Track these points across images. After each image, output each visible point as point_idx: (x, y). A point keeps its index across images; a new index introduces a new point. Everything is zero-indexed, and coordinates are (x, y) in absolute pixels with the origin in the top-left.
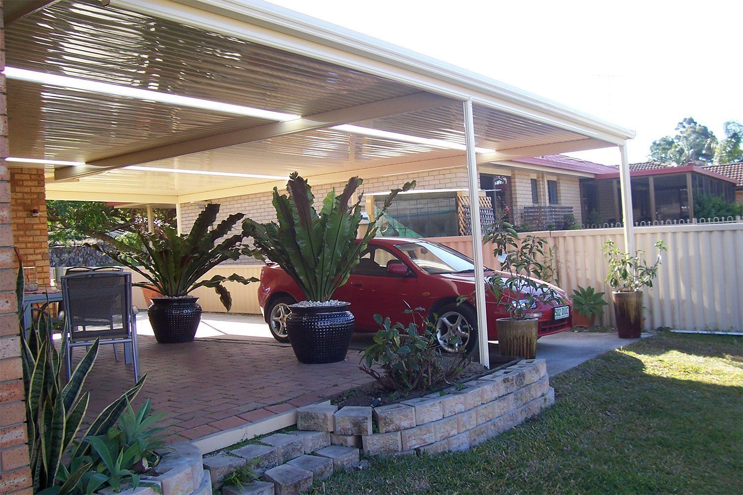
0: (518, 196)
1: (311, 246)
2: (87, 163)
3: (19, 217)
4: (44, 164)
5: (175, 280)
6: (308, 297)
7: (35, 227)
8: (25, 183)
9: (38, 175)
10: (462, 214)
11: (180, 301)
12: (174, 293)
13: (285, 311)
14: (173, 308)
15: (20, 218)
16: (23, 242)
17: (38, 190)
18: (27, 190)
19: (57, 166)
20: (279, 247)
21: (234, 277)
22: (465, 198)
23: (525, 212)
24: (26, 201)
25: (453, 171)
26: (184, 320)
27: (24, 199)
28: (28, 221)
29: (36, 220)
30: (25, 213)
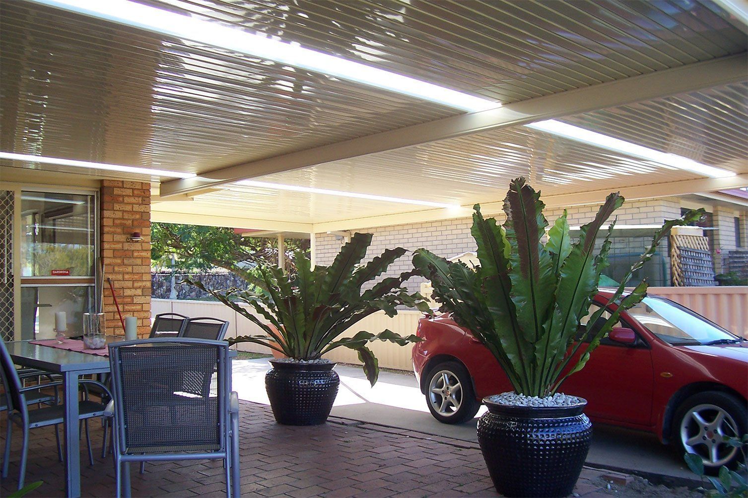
0: (721, 237)
1: (534, 306)
2: (200, 174)
3: (116, 242)
4: (150, 175)
5: (305, 336)
6: (518, 388)
7: (136, 254)
8: (126, 200)
9: (142, 191)
10: (676, 257)
11: (310, 367)
12: (302, 355)
13: (449, 380)
14: (299, 377)
15: (118, 242)
16: (119, 273)
17: (142, 208)
18: (129, 208)
19: (164, 179)
20: (470, 303)
21: (386, 335)
22: (680, 237)
23: (730, 257)
24: (125, 222)
25: (649, 204)
26: (313, 394)
27: (123, 219)
28: (127, 246)
29: (138, 246)
30: (124, 236)
